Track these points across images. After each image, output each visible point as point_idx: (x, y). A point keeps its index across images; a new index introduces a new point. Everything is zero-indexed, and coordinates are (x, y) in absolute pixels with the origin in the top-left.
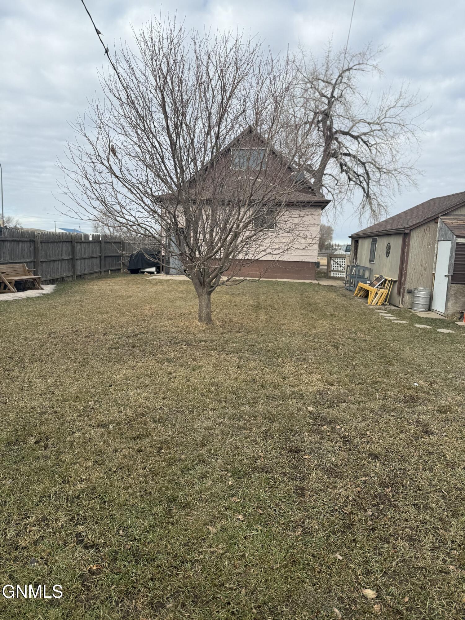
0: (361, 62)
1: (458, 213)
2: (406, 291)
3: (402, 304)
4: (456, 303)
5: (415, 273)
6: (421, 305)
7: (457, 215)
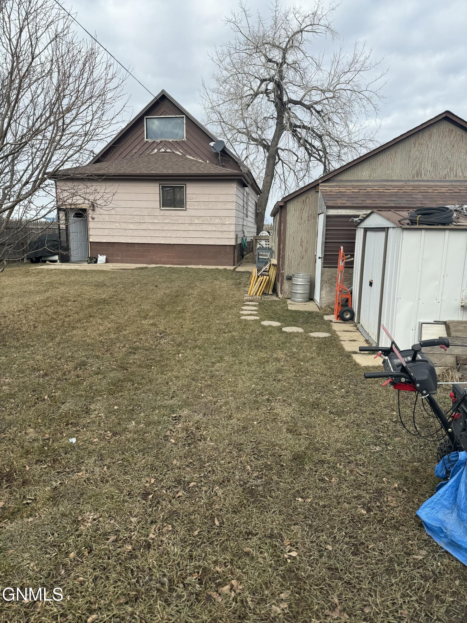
0: (313, 23)
1: (343, 179)
2: (285, 278)
3: (281, 293)
4: (331, 291)
5: (295, 255)
6: (299, 295)
7: (341, 181)
